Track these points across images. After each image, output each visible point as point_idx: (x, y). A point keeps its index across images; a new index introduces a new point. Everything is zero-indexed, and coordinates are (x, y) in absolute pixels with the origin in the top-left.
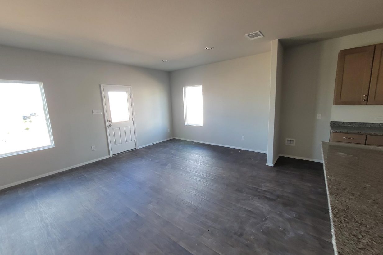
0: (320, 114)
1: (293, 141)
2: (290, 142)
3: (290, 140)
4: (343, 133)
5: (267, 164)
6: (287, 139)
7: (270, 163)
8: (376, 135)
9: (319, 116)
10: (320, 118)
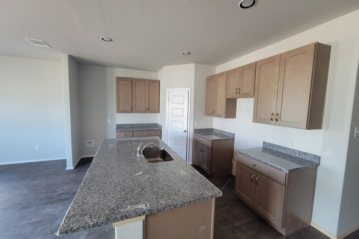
0: (110, 119)
1: (92, 142)
2: (90, 144)
3: (90, 142)
4: (122, 132)
5: (67, 169)
6: (87, 142)
7: (70, 166)
8: (137, 131)
9: (109, 121)
10: (110, 122)
